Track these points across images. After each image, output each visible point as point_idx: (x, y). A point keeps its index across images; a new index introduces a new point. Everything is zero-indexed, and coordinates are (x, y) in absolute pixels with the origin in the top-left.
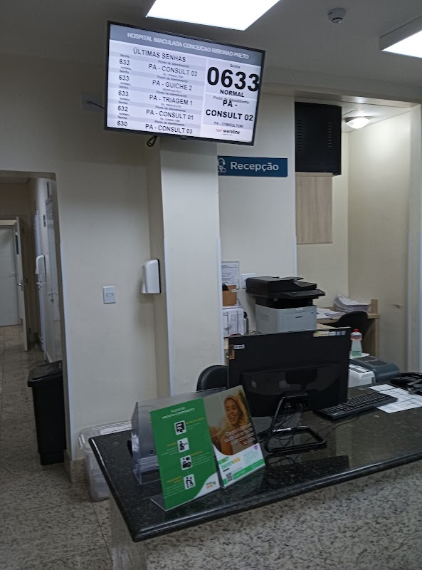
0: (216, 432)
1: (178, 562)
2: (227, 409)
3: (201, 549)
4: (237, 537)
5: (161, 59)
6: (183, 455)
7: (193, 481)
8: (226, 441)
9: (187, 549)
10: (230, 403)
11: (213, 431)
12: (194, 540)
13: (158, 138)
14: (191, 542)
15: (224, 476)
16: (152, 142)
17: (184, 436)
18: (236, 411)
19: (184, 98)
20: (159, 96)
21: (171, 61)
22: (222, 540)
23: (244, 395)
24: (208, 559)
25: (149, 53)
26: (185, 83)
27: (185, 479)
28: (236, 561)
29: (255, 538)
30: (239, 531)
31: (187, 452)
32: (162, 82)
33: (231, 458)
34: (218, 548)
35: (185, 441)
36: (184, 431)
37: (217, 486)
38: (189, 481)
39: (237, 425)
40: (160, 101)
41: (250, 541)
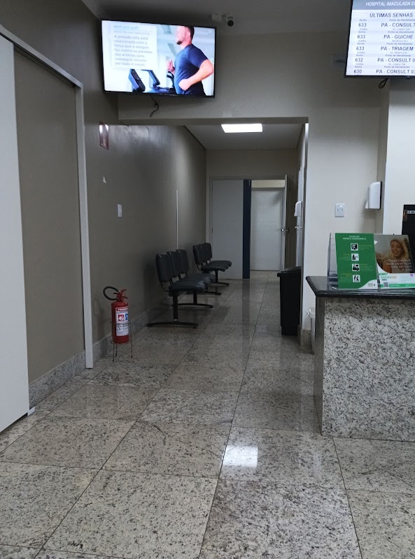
0: (381, 257)
1: (344, 324)
2: (392, 246)
3: (360, 321)
4: (387, 321)
5: (392, 18)
6: (354, 262)
7: (359, 278)
8: (387, 264)
9: (351, 318)
10: (396, 244)
11: (379, 255)
12: (356, 314)
13: (389, 81)
14: (353, 314)
15: (382, 282)
16: (382, 84)
17: (356, 252)
18: (399, 249)
19: (410, 46)
20: (389, 47)
21: (400, 18)
22: (376, 320)
23: (408, 241)
24: (364, 329)
25: (382, 15)
26: (411, 34)
27: (354, 276)
28: (385, 337)
29: (400, 327)
30: (388, 318)
31: (357, 262)
32: (392, 35)
33: (389, 274)
34: (372, 324)
35: (356, 255)
36: (357, 250)
37: (376, 287)
38: (356, 278)
39: (399, 258)
40: (390, 50)
41: (396, 327)
